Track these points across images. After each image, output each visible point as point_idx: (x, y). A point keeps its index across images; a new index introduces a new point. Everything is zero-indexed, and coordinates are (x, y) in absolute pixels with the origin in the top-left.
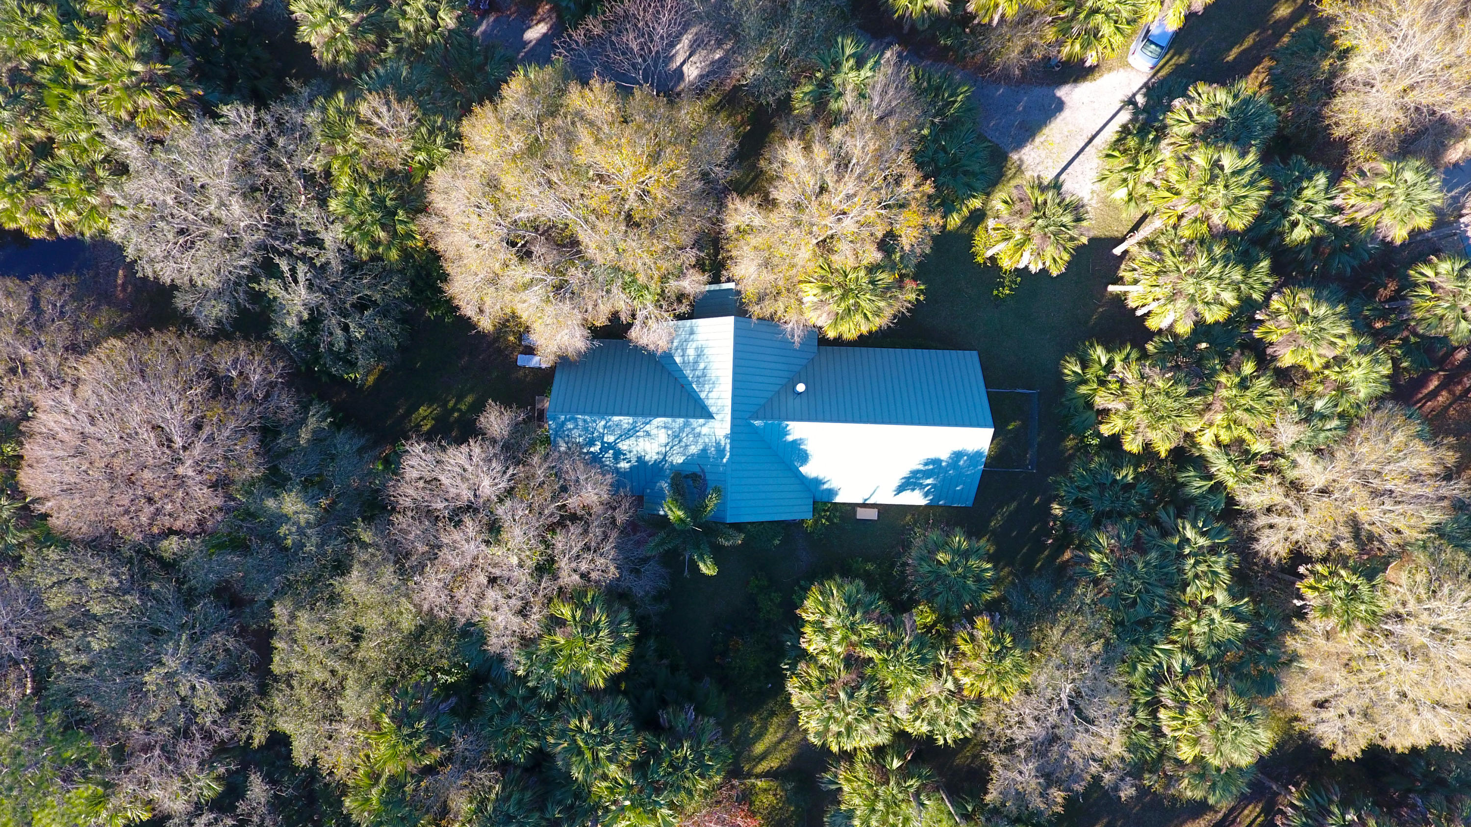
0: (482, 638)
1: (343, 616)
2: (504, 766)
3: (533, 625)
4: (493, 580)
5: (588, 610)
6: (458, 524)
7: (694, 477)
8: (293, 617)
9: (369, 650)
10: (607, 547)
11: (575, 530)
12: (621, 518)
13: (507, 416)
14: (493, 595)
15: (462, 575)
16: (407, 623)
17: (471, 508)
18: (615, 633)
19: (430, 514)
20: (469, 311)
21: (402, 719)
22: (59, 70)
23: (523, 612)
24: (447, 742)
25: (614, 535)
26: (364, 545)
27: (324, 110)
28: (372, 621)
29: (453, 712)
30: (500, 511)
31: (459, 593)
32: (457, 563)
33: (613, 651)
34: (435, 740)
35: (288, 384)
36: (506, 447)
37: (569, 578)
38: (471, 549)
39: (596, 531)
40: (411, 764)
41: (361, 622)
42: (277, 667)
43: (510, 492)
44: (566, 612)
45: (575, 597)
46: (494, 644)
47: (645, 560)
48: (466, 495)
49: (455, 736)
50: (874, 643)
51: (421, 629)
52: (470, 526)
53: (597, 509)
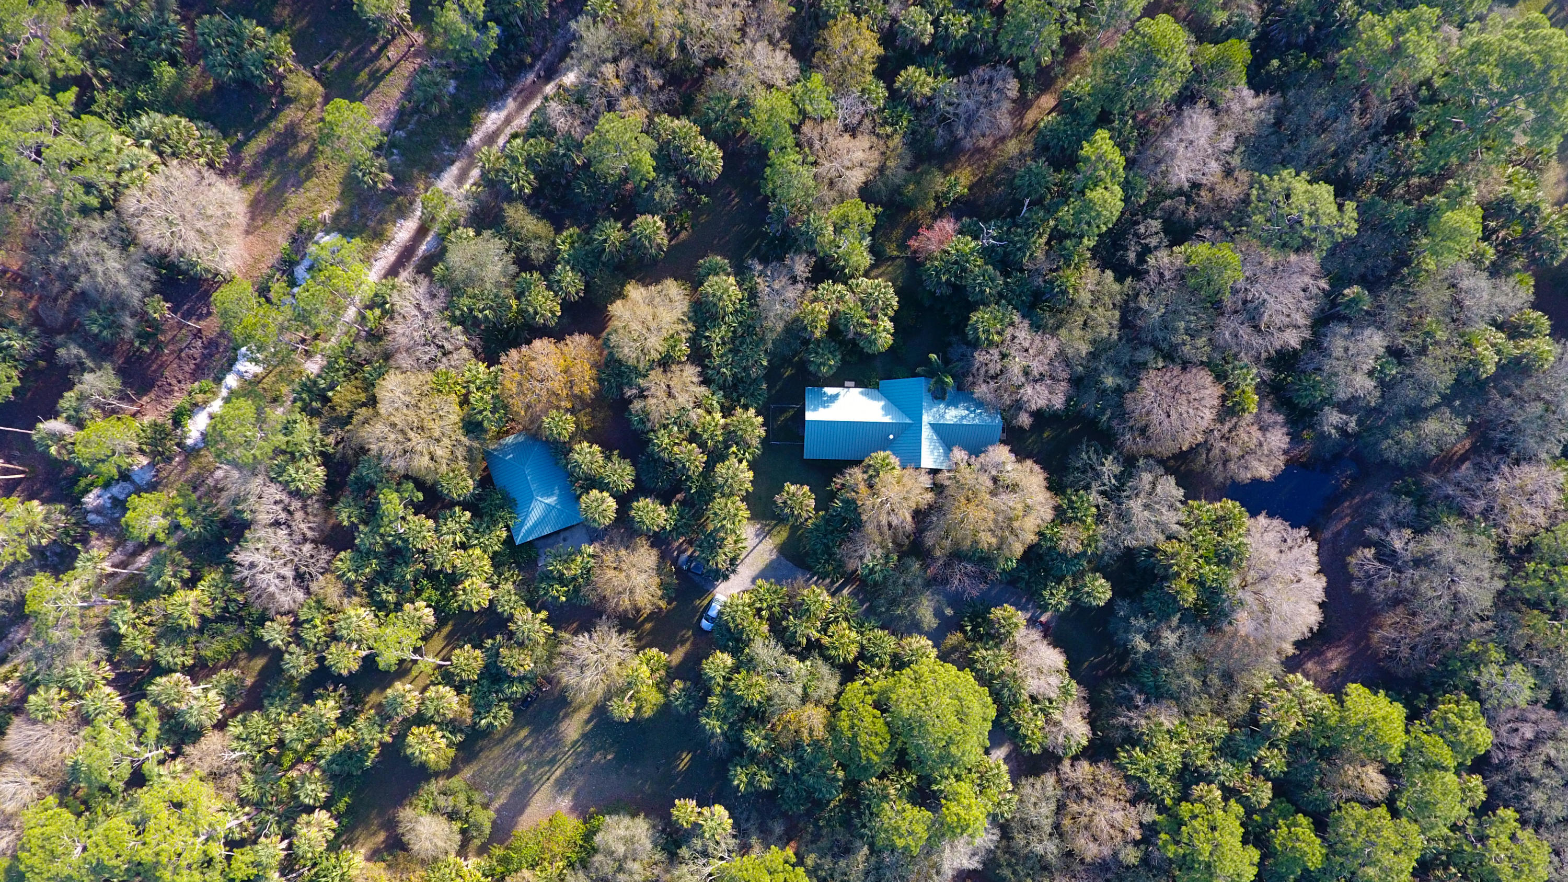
0: (1031, 325)
1: (1089, 335)
2: (1022, 271)
3: (1009, 331)
4: (1027, 350)
5: (987, 339)
6: (1041, 374)
7: (936, 398)
8: (1110, 335)
9: (1080, 320)
10: (977, 365)
11: (992, 372)
12: (971, 379)
13: (1020, 423)
14: (1027, 345)
15: (1040, 352)
16: (1063, 332)
17: (1036, 381)
18: (976, 330)
19: (1052, 378)
20: (1037, 468)
21: (1064, 292)
22: (1208, 563)
23: (1014, 337)
24: (1045, 281)
25: (974, 370)
26: (1081, 365)
27: (1096, 547)
28: (1077, 333)
29: (1044, 294)
30: (1023, 380)
31: (1040, 345)
32: (1041, 357)
33: (977, 322)
34: (1051, 282)
35: (1115, 434)
36: (1020, 409)
37: (995, 352)
38: (1035, 364)
39: (982, 371)
40: (1061, 273)
41: (1082, 333)
42: (1117, 314)
43: (1019, 387)
44: (996, 338)
45: (991, 343)
46: (1026, 323)
47: (960, 360)
48: (1037, 386)
49: (1043, 285)
50: (865, 325)
51: (1058, 328)
52: (1036, 373)
53: (981, 381)
